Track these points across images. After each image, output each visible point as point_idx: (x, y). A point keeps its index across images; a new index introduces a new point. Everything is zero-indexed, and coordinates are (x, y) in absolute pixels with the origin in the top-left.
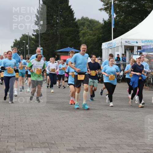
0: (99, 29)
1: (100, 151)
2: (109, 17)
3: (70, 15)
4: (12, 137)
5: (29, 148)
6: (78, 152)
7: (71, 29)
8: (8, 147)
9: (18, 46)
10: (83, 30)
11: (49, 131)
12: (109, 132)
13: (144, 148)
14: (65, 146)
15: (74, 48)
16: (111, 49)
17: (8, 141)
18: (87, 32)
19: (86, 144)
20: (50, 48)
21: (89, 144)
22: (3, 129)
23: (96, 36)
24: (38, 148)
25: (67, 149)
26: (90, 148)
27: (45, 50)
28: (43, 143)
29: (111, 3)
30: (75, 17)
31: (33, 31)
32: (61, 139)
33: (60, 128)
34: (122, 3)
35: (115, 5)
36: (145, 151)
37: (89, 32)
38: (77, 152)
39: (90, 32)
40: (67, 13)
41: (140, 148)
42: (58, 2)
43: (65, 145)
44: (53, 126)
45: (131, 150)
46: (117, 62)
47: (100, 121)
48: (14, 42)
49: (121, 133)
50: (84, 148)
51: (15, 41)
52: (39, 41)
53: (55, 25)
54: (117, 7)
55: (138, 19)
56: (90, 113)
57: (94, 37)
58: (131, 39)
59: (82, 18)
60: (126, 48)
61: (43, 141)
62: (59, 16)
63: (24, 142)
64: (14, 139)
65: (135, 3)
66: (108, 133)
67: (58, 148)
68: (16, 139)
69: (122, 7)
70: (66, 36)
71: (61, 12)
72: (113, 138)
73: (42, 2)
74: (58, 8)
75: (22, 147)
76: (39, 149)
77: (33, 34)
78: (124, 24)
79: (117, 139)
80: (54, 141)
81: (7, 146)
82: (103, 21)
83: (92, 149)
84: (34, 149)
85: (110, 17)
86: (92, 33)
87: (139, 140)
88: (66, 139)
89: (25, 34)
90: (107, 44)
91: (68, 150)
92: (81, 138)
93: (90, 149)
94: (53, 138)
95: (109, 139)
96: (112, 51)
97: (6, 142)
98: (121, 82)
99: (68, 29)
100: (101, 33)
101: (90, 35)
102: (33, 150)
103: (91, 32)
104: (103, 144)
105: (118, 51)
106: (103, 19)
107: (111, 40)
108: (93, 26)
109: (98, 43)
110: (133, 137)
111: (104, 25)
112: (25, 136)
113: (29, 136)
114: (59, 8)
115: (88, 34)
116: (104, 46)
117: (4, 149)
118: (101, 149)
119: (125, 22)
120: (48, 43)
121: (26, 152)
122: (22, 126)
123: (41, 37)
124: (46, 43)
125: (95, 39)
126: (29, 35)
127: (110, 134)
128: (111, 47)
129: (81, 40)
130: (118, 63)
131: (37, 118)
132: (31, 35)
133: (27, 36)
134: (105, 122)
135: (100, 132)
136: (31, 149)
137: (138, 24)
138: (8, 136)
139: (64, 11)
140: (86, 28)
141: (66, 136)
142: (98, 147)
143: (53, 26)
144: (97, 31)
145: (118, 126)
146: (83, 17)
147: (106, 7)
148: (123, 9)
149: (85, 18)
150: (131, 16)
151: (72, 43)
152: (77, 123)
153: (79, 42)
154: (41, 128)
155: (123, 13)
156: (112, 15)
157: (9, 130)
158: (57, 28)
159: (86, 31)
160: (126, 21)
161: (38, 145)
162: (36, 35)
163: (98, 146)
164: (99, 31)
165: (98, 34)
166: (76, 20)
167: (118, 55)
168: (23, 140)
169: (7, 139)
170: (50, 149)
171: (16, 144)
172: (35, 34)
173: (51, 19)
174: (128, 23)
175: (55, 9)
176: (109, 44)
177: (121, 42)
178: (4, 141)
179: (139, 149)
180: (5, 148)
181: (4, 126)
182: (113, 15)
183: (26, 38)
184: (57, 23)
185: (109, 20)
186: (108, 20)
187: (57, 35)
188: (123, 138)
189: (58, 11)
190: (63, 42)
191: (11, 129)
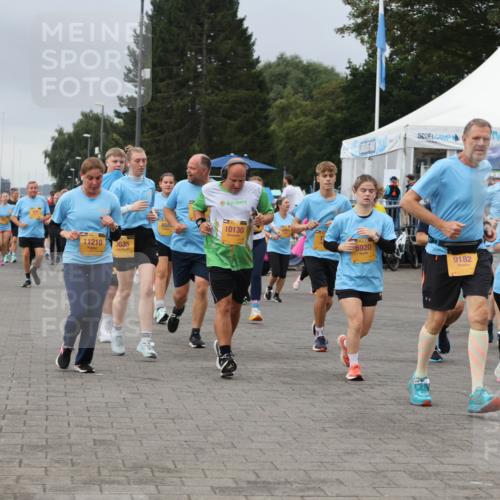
0: (333, 93)
1: (322, 494)
2: (370, 56)
3: (240, 49)
4: (36, 447)
5: (88, 483)
6: (251, 498)
7: (242, 93)
8: (22, 481)
9: (67, 151)
10: (282, 97)
11: (156, 427)
12: (353, 430)
13: (467, 484)
14: (206, 477)
15: (250, 158)
16: (370, 158)
17: (20, 462)
18: (296, 103)
19: (278, 469)
20: (173, 156)
21: (286, 470)
22: (6, 421)
23: (325, 117)
24: (119, 483)
25: (212, 487)
26: (289, 483)
27: (154, 163)
28: (136, 468)
29: (377, 8)
30: (255, 56)
31: (118, 102)
32: (195, 454)
33: (192, 419)
34: (412, 7)
35: (390, 17)
36: (467, 493)
37: (301, 106)
38: (246, 496)
39: (304, 103)
40: (230, 41)
41: (452, 483)
42: (203, 6)
43: (207, 473)
44: (170, 411)
45: (424, 490)
46: (390, 203)
47: (325, 395)
48: (53, 138)
49: (393, 434)
50: (269, 483)
51: (56, 135)
52: (134, 132)
53: (191, 83)
54: (395, 23)
55: (461, 61)
56: (292, 369)
57: (315, 122)
58: (437, 128)
59: (279, 58)
60: (420, 156)
61: (135, 461)
62: (205, 52)
63: (73, 465)
64: (41, 455)
65: (456, 11)
66: (351, 434)
67: (183, 484)
68: (47, 455)
69: (413, 23)
70: (224, 116)
71: (213, 38)
72: (367, 451)
73: (151, 7)
74: (201, 25)
75: (67, 482)
76: (121, 487)
77: (116, 112)
78: (416, 77)
79: (378, 455)
80: (173, 462)
81: (19, 478)
82: (348, 68)
83: (295, 486)
84: (107, 486)
85: (373, 55)
86: (309, 108)
87: (452, 457)
88: (213, 453)
89: (91, 111)
90: (358, 144)
91: (217, 491)
92: (261, 450)
93: (289, 486)
94: (168, 452)
95: (353, 453)
96: (373, 166)
97: (16, 464)
98: (400, 267)
99: (232, 95)
100: (339, 108)
101: (305, 114)
102: (101, 491)
103: (308, 103)
104: (333, 470)
105: (392, 166)
106: (350, 62)
107: (372, 129)
108: (315, 86)
109: (328, 139)
110: (432, 447)
111: (351, 81)
112: (78, 444)
113: (92, 443)
114: (206, 26)
115: (298, 111)
116: (347, 149)
117: (8, 487)
118: (325, 488)
119: (419, 70)
120: (165, 140)
121: (77, 496)
122: (68, 414)
123: (143, 121)
124: (157, 142)
125: (318, 126)
126: (105, 114)
127: (355, 437)
128: (370, 152)
129: (274, 131)
130: (393, 206)
131: (119, 385)
132: (112, 115)
133: (97, 118)
134: (341, 398)
135: (324, 430)
136: (97, 487)
137: (463, 78)
138: (22, 446)
139: (222, 35)
140: (292, 92)
141: (213, 443)
142: (314, 482)
143: (183, 84)
144: (328, 102)
145: (382, 411)
146: (282, 55)
147: (359, 20)
148: (415, 28)
149: (289, 59)
150: (442, 53)
151: (245, 139)
152: (250, 402)
153: (267, 136)
154: (131, 418)
155: (413, 41)
156: (379, 50)
157: (25, 423)
158: (197, 93)
159: (292, 100)
160: (424, 68)
161: (121, 473)
162: (126, 114)
163: (314, 475)
164: (334, 101)
165: (330, 110)
166: (261, 65)
167: (394, 179)
168: (70, 457)
169: (18, 454)
170: (157, 486)
171: (46, 471)
172: (124, 110)
173: (178, 61)
174: (430, 73)
175: (191, 28)
176: (366, 142)
177: (405, 138)
178: (8, 462)
179: (450, 487)
180: (12, 483)
181: (11, 413)
182: (383, 50)
183: (95, 124)
184: (198, 76)
185: (367, 63)
186: (365, 64)
187: (194, 113)
188: (398, 451)
189: (201, 35)
190: (215, 139)
191: (33, 423)
